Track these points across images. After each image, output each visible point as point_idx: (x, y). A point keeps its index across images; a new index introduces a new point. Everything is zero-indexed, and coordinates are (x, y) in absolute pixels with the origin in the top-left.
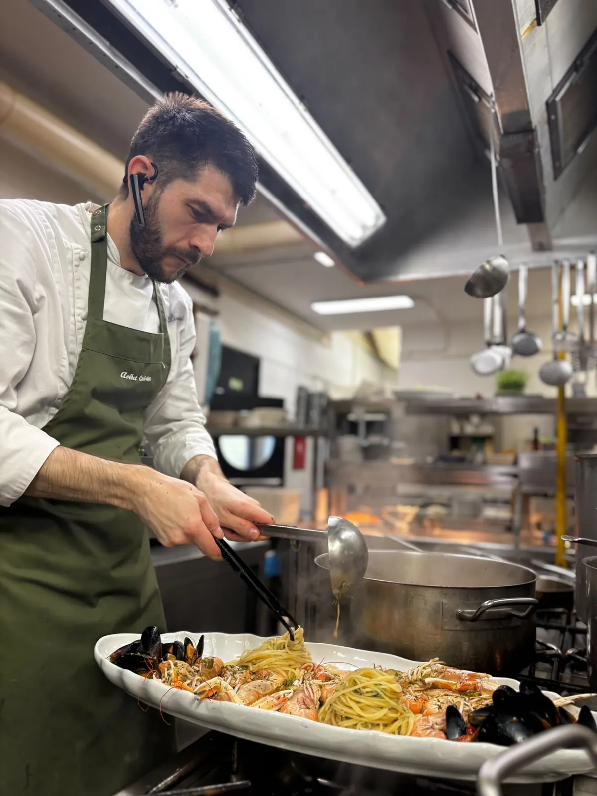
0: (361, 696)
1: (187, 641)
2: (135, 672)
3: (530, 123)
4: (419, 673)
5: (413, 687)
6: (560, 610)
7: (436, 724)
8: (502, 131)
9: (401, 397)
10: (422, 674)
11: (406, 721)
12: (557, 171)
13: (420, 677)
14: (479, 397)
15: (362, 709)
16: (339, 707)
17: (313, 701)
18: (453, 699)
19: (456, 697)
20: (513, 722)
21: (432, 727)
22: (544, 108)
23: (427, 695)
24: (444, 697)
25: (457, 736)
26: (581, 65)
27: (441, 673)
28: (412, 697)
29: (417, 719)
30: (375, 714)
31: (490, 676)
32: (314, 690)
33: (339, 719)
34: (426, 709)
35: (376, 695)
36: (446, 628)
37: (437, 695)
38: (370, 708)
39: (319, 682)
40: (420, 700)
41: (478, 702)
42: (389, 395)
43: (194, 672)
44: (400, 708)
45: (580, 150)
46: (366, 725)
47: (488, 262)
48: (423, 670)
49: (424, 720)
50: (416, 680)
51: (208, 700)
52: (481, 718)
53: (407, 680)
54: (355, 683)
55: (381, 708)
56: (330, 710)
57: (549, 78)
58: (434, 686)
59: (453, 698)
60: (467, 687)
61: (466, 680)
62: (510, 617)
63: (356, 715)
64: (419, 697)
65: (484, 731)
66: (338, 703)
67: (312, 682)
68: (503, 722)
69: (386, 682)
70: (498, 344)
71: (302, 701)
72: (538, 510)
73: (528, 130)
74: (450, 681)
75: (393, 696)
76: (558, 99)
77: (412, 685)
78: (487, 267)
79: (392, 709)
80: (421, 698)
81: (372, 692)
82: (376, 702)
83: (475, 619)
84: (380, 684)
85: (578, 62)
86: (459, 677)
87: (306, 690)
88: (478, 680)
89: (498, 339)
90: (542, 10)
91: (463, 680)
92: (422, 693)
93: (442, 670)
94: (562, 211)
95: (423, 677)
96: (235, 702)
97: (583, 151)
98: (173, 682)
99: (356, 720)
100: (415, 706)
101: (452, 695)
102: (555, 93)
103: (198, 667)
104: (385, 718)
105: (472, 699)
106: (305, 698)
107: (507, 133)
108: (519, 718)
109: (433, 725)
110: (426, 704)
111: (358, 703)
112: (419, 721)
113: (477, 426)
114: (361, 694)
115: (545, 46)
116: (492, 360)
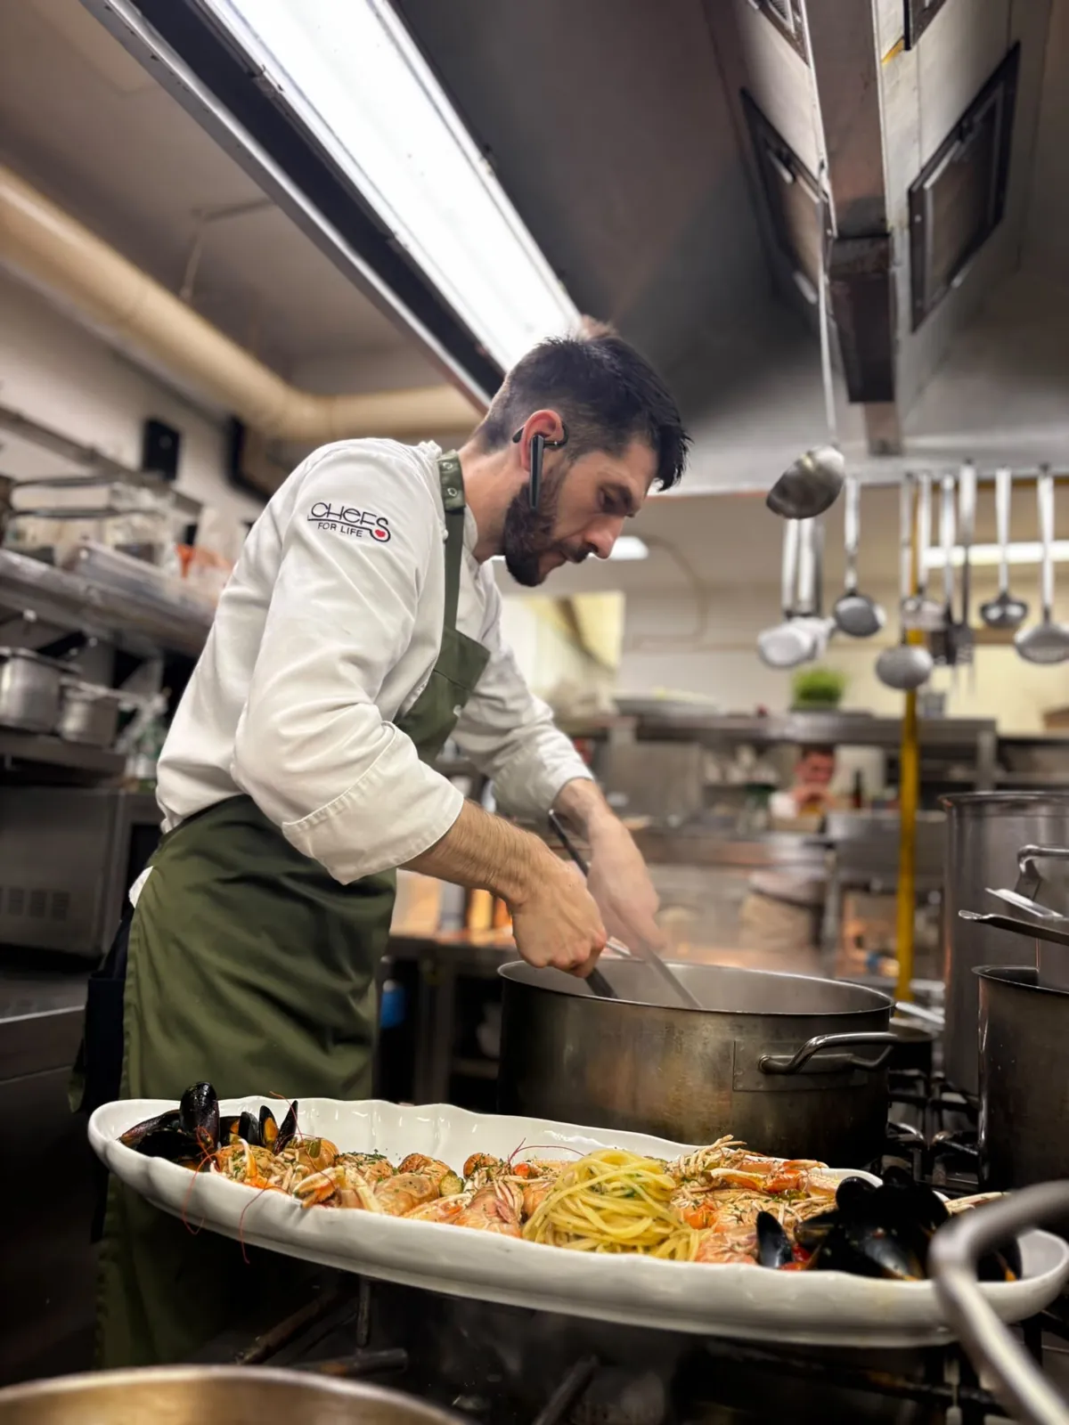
0: (603, 1197)
1: (266, 1112)
2: (175, 1162)
3: (883, 220)
4: (700, 1161)
5: (689, 1187)
6: (914, 1072)
7: (739, 1244)
8: (834, 232)
9: (628, 709)
10: (704, 1163)
11: (685, 1240)
12: (918, 316)
13: (701, 1169)
14: (762, 713)
15: (606, 1220)
16: (563, 1219)
17: (512, 1210)
18: (762, 1204)
19: (767, 1201)
20: (878, 1237)
21: (731, 1250)
22: (904, 199)
23: (714, 1199)
24: (745, 1201)
25: (777, 1264)
26: (970, 129)
27: (737, 1161)
28: (688, 1203)
29: (703, 1237)
30: (630, 1229)
31: (825, 1165)
32: (513, 1192)
33: (561, 1239)
34: (715, 1222)
35: (632, 1195)
36: (740, 1086)
37: (731, 1200)
38: (620, 1218)
39: (519, 1179)
40: (702, 1208)
41: (806, 1210)
42: (606, 705)
43: (286, 1161)
44: (671, 1218)
45: (957, 282)
46: (611, 1248)
47: (810, 454)
48: (706, 1157)
49: (716, 1238)
50: (694, 1174)
51: (319, 1208)
52: (817, 1233)
53: (678, 1174)
54: (591, 1174)
55: (640, 1217)
56: (544, 1225)
57: (917, 145)
58: (725, 1184)
59: (761, 1202)
60: (784, 1184)
61: (783, 1173)
62: (849, 1068)
63: (594, 1232)
64: (701, 1202)
65: (828, 1252)
66: (560, 1210)
67: (506, 1178)
68: (860, 1237)
69: (648, 1170)
70: (806, 615)
71: (493, 1210)
72: (860, 914)
73: (880, 233)
74: (754, 1175)
75: (660, 1197)
76: (928, 185)
77: (685, 1183)
78: (808, 463)
79: (660, 1220)
80: (704, 1204)
81: (622, 1188)
82: (631, 1206)
83: (791, 1070)
84: (638, 1176)
85: (965, 124)
86: (768, 1169)
87: (498, 1191)
88: (803, 1173)
89: (806, 607)
90: (914, 22)
91: (775, 1172)
92: (704, 1196)
93: (739, 1156)
94: (920, 390)
95: (707, 1168)
96: (370, 1209)
97: (962, 284)
98: (249, 1177)
99: (596, 1239)
100: (695, 1217)
101: (758, 1198)
102: (925, 173)
103: (293, 1154)
104: (647, 1235)
105: (795, 1204)
106: (498, 1203)
107: (843, 237)
108: (887, 1229)
109: (733, 1246)
110: (715, 1214)
111: (597, 1209)
112: (708, 1240)
113: (750, 770)
114: (602, 1194)
115: (914, 89)
116: (794, 642)
